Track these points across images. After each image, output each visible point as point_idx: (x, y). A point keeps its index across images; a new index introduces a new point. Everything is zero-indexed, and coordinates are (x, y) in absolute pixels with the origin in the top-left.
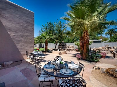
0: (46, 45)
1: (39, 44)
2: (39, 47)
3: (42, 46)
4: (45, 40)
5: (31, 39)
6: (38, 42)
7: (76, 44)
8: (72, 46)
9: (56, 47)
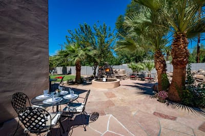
0: (78, 70)
1: (62, 68)
2: (62, 73)
3: (68, 72)
4: (77, 59)
5: (39, 52)
6: (60, 64)
7: (130, 67)
8: (123, 71)
9: (95, 74)
